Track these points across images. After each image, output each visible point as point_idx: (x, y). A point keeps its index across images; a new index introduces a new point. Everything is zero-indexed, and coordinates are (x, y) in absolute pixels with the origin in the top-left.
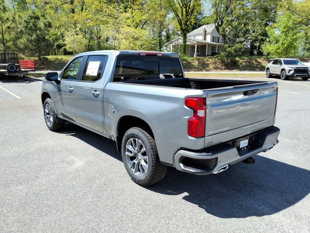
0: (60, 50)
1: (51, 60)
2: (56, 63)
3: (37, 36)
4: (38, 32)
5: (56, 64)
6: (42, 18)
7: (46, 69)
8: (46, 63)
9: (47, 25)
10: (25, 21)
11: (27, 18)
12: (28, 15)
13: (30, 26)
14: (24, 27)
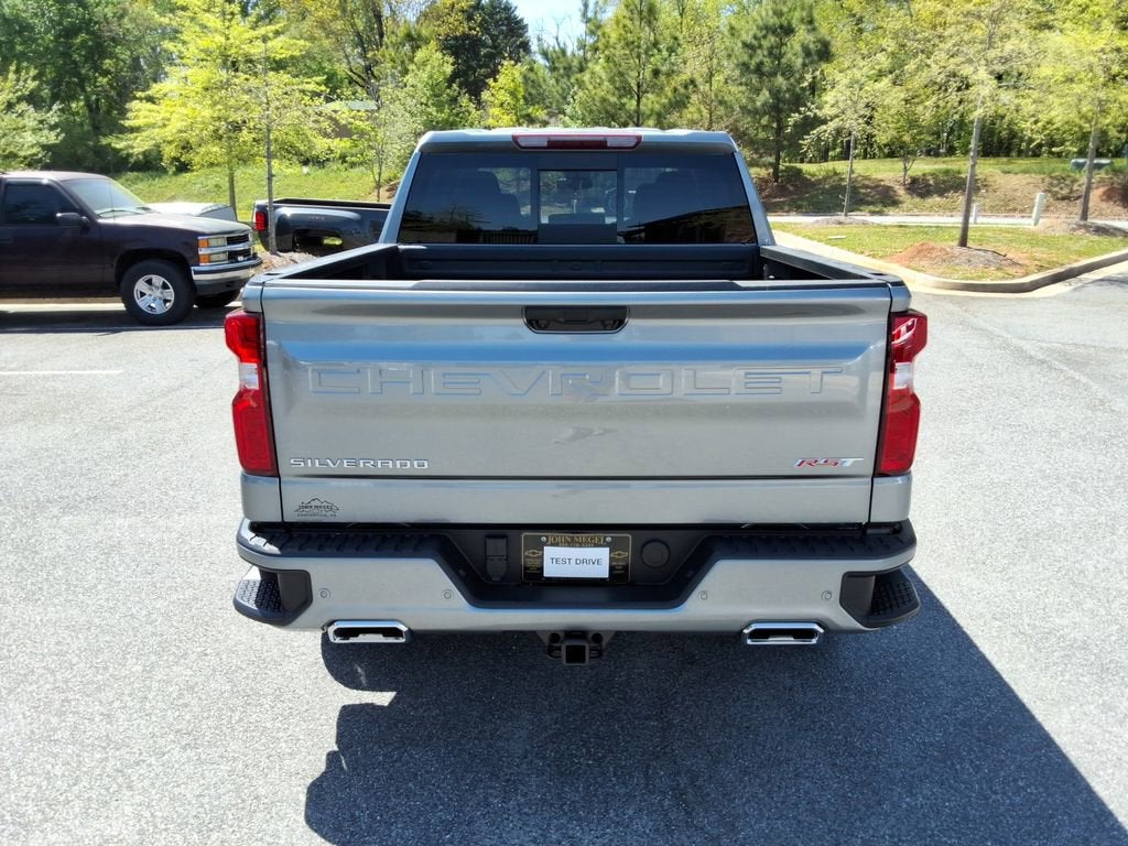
0: (804, 140)
1: (813, 175)
2: (827, 186)
3: (775, 93)
4: (780, 80)
5: (824, 192)
6: (803, 27)
7: (786, 208)
8: (791, 188)
9: (813, 52)
10: (745, 45)
11: (751, 33)
12: (760, 23)
13: (758, 61)
14: (737, 65)
